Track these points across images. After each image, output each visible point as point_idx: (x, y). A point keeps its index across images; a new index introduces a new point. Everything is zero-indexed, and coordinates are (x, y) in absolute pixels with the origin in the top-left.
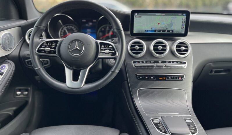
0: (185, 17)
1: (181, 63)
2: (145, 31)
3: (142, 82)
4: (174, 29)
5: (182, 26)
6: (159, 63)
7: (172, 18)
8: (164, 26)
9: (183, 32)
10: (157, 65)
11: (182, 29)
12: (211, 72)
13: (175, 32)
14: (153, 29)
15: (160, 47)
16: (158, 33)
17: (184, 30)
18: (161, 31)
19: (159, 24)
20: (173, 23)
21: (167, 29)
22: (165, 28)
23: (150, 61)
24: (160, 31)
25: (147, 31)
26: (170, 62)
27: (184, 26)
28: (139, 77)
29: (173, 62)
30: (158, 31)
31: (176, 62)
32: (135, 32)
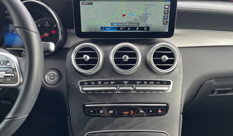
0: (169, 3)
1: (162, 83)
2: (102, 28)
3: (93, 120)
4: (151, 25)
5: (164, 19)
6: (124, 84)
7: (146, 5)
8: (132, 20)
9: (167, 30)
10: (120, 88)
11: (164, 24)
12: (213, 92)
13: (152, 30)
14: (115, 24)
15: (125, 57)
16: (124, 31)
17: (167, 27)
18: (129, 29)
19: (124, 15)
20: (149, 14)
21: (138, 24)
22: (135, 23)
23: (109, 82)
24: (126, 29)
25: (105, 28)
26: (142, 82)
27: (167, 19)
28: (89, 111)
29: (148, 82)
30: (123, 28)
31: (153, 83)
32: (83, 30)
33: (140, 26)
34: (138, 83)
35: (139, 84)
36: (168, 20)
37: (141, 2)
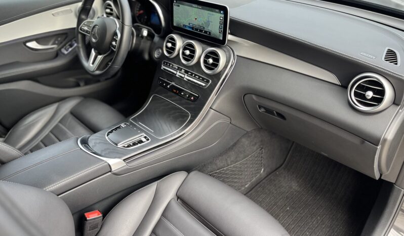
0: (223, 16)
1: (203, 79)
2: (184, 25)
4: (211, 31)
5: (220, 28)
6: (182, 71)
7: (209, 14)
8: (201, 24)
9: (221, 38)
11: (220, 32)
13: (212, 35)
14: (191, 25)
17: (222, 35)
18: (199, 30)
19: (196, 19)
20: (210, 22)
21: (204, 28)
22: (202, 27)
24: (197, 30)
25: (186, 26)
26: (192, 74)
29: (195, 75)
30: (195, 28)
31: (198, 77)
32: (175, 24)
34: (189, 73)
35: (190, 75)
36: (222, 30)
37: (206, 11)
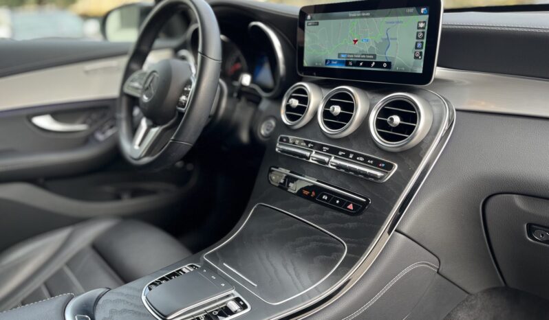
0: (426, 18)
1: (377, 163)
2: (326, 61)
4: (394, 58)
5: (416, 48)
6: (322, 150)
7: (387, 23)
8: (366, 50)
9: (420, 70)
10: (315, 155)
11: (415, 58)
13: (395, 68)
14: (343, 56)
16: (354, 68)
17: (421, 62)
18: (361, 64)
19: (355, 41)
20: (391, 39)
21: (375, 56)
22: (370, 55)
23: (308, 143)
24: (357, 64)
25: (331, 61)
26: (347, 154)
27: (422, 48)
29: (356, 156)
30: (353, 62)
31: (362, 159)
32: (306, 64)
33: (377, 60)
34: (340, 153)
35: (342, 155)
36: (423, 51)
37: (381, 19)
